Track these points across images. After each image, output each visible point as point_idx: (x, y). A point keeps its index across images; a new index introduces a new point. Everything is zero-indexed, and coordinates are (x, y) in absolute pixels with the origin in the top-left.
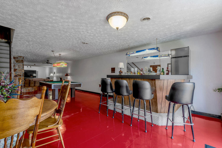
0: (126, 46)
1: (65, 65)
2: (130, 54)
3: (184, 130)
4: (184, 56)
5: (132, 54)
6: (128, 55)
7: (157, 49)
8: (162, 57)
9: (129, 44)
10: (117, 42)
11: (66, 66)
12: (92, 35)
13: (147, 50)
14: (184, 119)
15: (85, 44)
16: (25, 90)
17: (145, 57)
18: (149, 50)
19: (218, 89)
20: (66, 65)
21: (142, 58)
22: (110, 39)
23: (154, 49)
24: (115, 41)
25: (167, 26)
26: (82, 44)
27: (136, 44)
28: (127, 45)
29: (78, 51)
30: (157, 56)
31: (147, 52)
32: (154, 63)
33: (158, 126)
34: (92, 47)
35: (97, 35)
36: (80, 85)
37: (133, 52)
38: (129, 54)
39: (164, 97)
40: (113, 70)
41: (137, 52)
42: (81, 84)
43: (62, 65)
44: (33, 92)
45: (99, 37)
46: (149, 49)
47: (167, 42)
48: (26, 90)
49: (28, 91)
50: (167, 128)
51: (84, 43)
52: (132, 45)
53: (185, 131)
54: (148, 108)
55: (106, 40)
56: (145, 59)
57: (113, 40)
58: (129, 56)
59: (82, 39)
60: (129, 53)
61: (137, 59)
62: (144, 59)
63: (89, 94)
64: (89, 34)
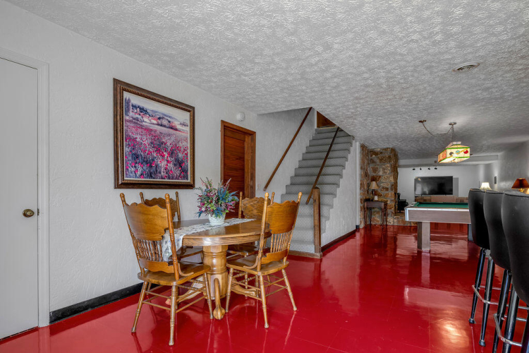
1: (462, 154)
11: (468, 155)
16: (395, 220)
20: (466, 152)
43: (451, 154)
44: (412, 228)
48: (398, 221)
49: (402, 225)
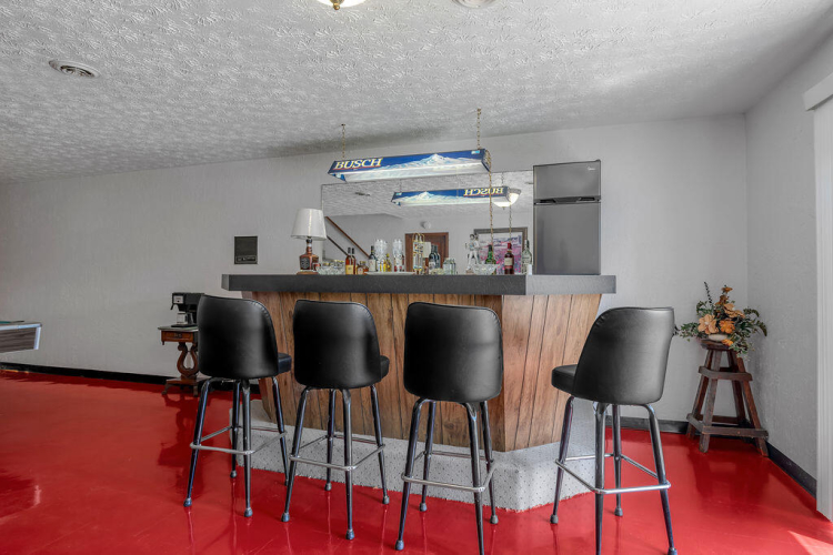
0: (327, 129)
2: (352, 170)
3: (617, 511)
4: (584, 199)
5: (361, 169)
6: (339, 175)
7: (481, 155)
8: (480, 196)
9: (344, 120)
10: (286, 100)
12: (139, 18)
13: (436, 157)
14: (617, 463)
15: (74, 78)
17: (405, 194)
18: (448, 159)
19: (683, 328)
21: (395, 197)
22: (252, 74)
23: (466, 154)
24: (276, 91)
25: (544, 57)
26: (48, 73)
27: (378, 124)
28: (333, 122)
29: (10, 123)
30: (460, 193)
31: (437, 166)
32: (422, 225)
33: (513, 513)
34: (119, 106)
35: (171, 27)
36: (25, 339)
37: (367, 163)
38: (343, 170)
39: (545, 376)
40: (246, 248)
41: (389, 162)
42: (32, 332)
45: (181, 47)
46: (445, 155)
47: (512, 133)
50: (556, 520)
51: (69, 69)
52: (358, 126)
53: (621, 514)
54: (458, 436)
55: (223, 72)
56: (407, 200)
57: (265, 79)
58: (343, 178)
59: (52, 36)
60: (345, 165)
61: (355, 200)
62: (400, 200)
63: (91, 384)
64: (115, 9)
